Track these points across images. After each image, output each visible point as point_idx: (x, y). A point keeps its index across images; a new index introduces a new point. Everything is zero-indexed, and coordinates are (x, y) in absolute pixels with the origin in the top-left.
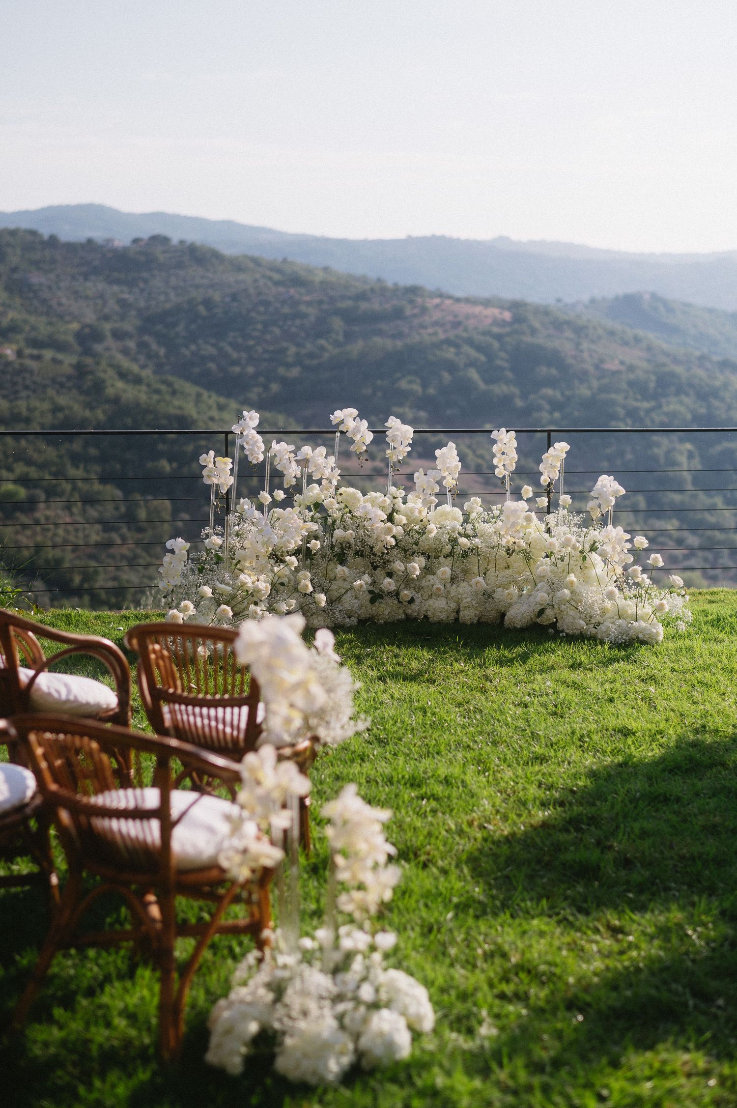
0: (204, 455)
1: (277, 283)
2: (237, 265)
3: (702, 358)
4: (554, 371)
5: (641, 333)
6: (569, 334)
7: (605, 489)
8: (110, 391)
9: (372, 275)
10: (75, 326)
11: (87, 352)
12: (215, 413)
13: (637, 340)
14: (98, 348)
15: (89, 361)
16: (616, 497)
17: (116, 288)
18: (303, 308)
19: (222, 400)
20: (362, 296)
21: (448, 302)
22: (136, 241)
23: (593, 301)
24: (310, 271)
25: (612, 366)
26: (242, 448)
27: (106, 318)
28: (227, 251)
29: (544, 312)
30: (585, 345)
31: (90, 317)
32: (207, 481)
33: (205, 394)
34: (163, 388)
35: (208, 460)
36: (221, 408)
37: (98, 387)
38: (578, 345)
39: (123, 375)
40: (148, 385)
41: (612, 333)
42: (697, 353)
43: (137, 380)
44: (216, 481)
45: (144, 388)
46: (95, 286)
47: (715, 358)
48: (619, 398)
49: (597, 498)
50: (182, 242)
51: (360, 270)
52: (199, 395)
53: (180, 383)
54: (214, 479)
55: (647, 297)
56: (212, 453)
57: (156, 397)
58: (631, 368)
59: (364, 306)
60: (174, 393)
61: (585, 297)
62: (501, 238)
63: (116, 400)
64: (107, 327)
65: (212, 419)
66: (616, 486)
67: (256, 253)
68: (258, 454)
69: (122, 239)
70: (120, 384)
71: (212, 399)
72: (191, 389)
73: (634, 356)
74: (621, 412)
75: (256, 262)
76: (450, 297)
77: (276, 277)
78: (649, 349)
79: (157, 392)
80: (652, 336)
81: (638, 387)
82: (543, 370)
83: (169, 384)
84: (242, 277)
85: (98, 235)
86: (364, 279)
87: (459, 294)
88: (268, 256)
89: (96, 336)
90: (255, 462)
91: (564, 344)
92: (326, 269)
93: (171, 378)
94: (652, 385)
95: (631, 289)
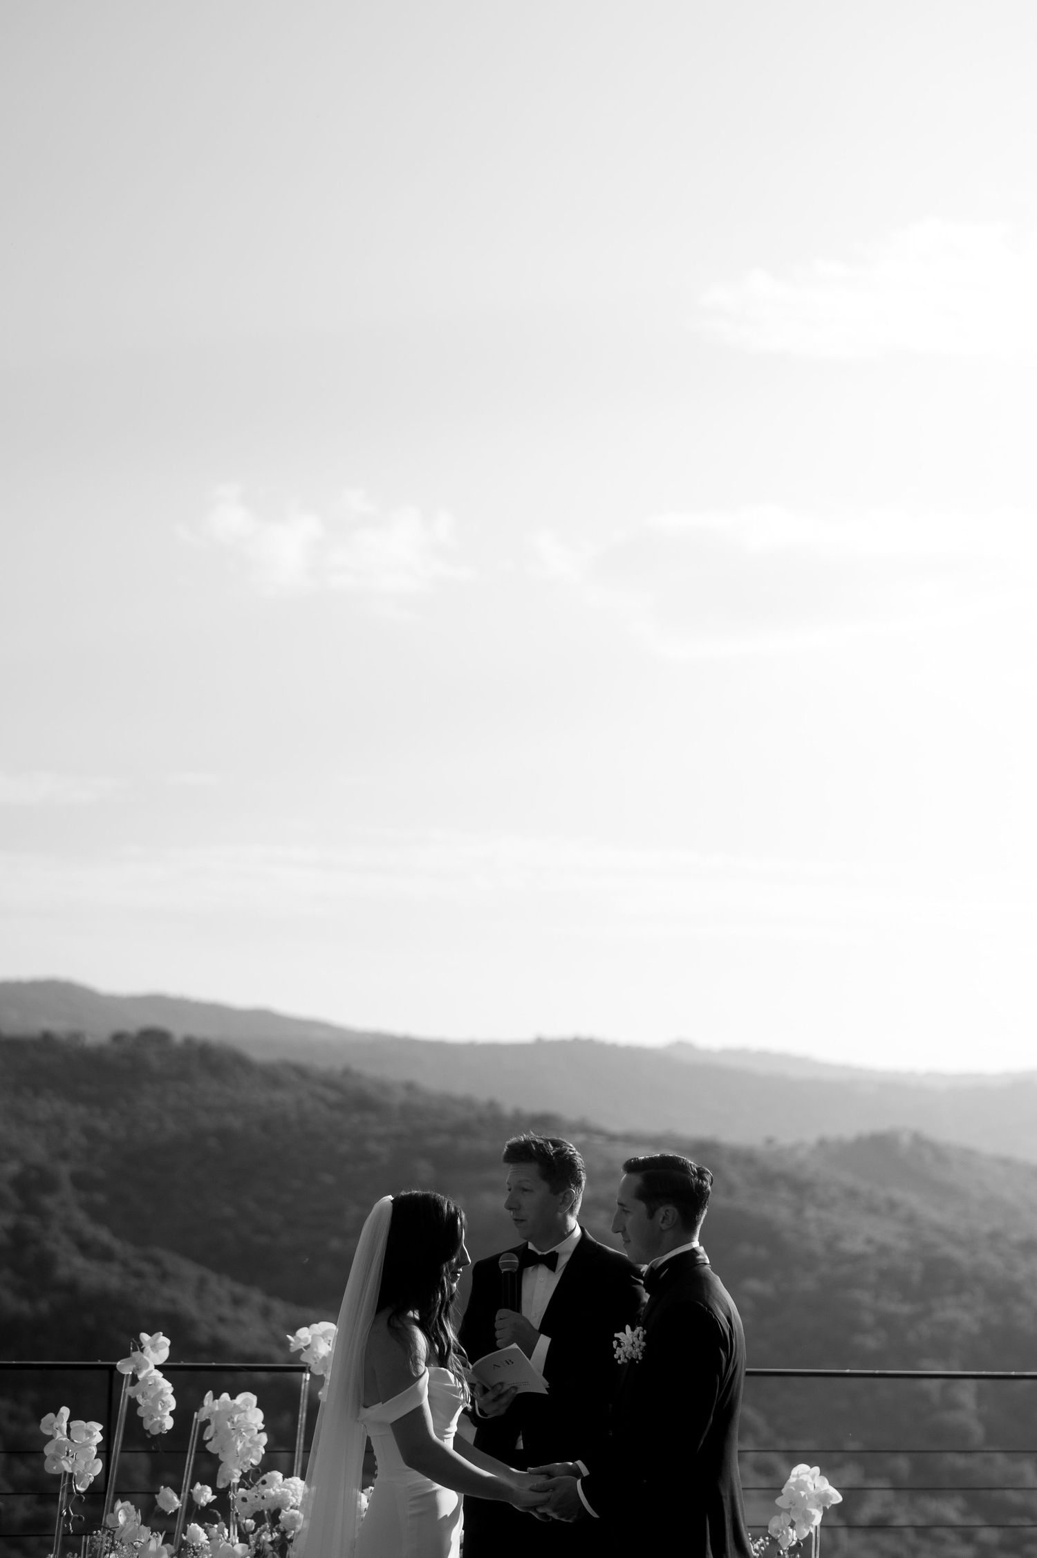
0: (51, 1415)
1: (332, 1106)
2: (272, 1076)
3: (994, 1236)
4: (762, 1253)
5: (897, 1194)
6: (784, 1194)
7: (803, 1493)
8: (62, 1272)
9: (482, 1096)
10: (13, 1168)
11: (33, 1209)
12: (227, 1311)
13: (893, 1205)
14: (49, 1202)
15: (32, 1223)
16: (825, 1509)
17: (82, 1110)
18: (372, 1147)
19: (239, 1289)
20: (463, 1129)
21: (598, 1141)
22: (118, 1037)
23: (822, 1143)
24: (384, 1088)
25: (853, 1245)
26: (133, 1404)
27: (64, 1156)
28: (258, 1055)
29: (745, 1158)
30: (811, 1212)
31: (38, 1151)
32: (52, 1468)
33: (213, 1279)
34: (146, 1267)
35: (56, 1425)
36: (237, 1302)
37: (45, 1263)
38: (799, 1212)
39: (85, 1247)
40: (125, 1264)
41: (852, 1194)
42: (986, 1228)
43: (106, 1255)
44: (67, 1466)
45: (116, 1268)
46: (47, 1106)
47: (1016, 1236)
48: (864, 1297)
49: (788, 1511)
50: (189, 1041)
51: (460, 1087)
52: (202, 1282)
53: (172, 1261)
54: (64, 1463)
55: (905, 1139)
56: (65, 1411)
57: (134, 1282)
58: (884, 1250)
59: (464, 1144)
60: (164, 1276)
61: (811, 1138)
62: (681, 1045)
63: (71, 1287)
64: (64, 1170)
65: (222, 1320)
66: (825, 1486)
67: (302, 1059)
68: (164, 1416)
69: (97, 1033)
70: (79, 1262)
71: (222, 1287)
72: (190, 1270)
73: (886, 1231)
74: (868, 1319)
75: (302, 1072)
76: (600, 1132)
77: (332, 1096)
78: (911, 1219)
79: (139, 1275)
80: (913, 1200)
81: (892, 1279)
82: (745, 1250)
83: (156, 1262)
84: (279, 1095)
85: (59, 1026)
86: (468, 1103)
87: (616, 1128)
88: (321, 1064)
89: (47, 1183)
90: (155, 1432)
91: (778, 1210)
92: (410, 1087)
93: (159, 1252)
94: (916, 1278)
95: (880, 1125)
